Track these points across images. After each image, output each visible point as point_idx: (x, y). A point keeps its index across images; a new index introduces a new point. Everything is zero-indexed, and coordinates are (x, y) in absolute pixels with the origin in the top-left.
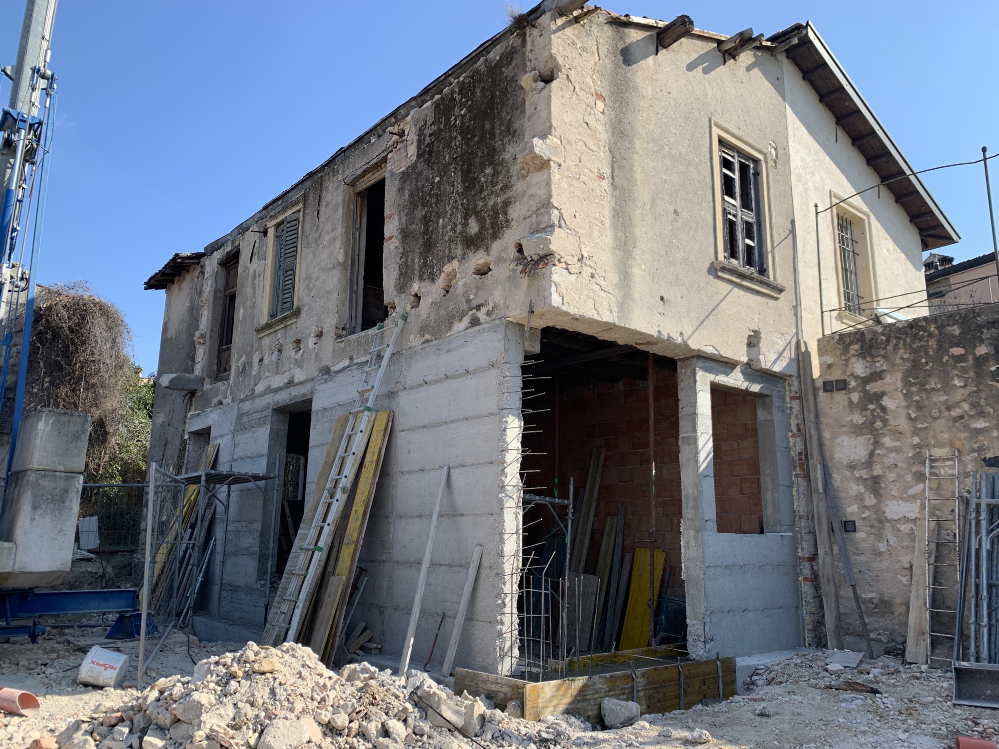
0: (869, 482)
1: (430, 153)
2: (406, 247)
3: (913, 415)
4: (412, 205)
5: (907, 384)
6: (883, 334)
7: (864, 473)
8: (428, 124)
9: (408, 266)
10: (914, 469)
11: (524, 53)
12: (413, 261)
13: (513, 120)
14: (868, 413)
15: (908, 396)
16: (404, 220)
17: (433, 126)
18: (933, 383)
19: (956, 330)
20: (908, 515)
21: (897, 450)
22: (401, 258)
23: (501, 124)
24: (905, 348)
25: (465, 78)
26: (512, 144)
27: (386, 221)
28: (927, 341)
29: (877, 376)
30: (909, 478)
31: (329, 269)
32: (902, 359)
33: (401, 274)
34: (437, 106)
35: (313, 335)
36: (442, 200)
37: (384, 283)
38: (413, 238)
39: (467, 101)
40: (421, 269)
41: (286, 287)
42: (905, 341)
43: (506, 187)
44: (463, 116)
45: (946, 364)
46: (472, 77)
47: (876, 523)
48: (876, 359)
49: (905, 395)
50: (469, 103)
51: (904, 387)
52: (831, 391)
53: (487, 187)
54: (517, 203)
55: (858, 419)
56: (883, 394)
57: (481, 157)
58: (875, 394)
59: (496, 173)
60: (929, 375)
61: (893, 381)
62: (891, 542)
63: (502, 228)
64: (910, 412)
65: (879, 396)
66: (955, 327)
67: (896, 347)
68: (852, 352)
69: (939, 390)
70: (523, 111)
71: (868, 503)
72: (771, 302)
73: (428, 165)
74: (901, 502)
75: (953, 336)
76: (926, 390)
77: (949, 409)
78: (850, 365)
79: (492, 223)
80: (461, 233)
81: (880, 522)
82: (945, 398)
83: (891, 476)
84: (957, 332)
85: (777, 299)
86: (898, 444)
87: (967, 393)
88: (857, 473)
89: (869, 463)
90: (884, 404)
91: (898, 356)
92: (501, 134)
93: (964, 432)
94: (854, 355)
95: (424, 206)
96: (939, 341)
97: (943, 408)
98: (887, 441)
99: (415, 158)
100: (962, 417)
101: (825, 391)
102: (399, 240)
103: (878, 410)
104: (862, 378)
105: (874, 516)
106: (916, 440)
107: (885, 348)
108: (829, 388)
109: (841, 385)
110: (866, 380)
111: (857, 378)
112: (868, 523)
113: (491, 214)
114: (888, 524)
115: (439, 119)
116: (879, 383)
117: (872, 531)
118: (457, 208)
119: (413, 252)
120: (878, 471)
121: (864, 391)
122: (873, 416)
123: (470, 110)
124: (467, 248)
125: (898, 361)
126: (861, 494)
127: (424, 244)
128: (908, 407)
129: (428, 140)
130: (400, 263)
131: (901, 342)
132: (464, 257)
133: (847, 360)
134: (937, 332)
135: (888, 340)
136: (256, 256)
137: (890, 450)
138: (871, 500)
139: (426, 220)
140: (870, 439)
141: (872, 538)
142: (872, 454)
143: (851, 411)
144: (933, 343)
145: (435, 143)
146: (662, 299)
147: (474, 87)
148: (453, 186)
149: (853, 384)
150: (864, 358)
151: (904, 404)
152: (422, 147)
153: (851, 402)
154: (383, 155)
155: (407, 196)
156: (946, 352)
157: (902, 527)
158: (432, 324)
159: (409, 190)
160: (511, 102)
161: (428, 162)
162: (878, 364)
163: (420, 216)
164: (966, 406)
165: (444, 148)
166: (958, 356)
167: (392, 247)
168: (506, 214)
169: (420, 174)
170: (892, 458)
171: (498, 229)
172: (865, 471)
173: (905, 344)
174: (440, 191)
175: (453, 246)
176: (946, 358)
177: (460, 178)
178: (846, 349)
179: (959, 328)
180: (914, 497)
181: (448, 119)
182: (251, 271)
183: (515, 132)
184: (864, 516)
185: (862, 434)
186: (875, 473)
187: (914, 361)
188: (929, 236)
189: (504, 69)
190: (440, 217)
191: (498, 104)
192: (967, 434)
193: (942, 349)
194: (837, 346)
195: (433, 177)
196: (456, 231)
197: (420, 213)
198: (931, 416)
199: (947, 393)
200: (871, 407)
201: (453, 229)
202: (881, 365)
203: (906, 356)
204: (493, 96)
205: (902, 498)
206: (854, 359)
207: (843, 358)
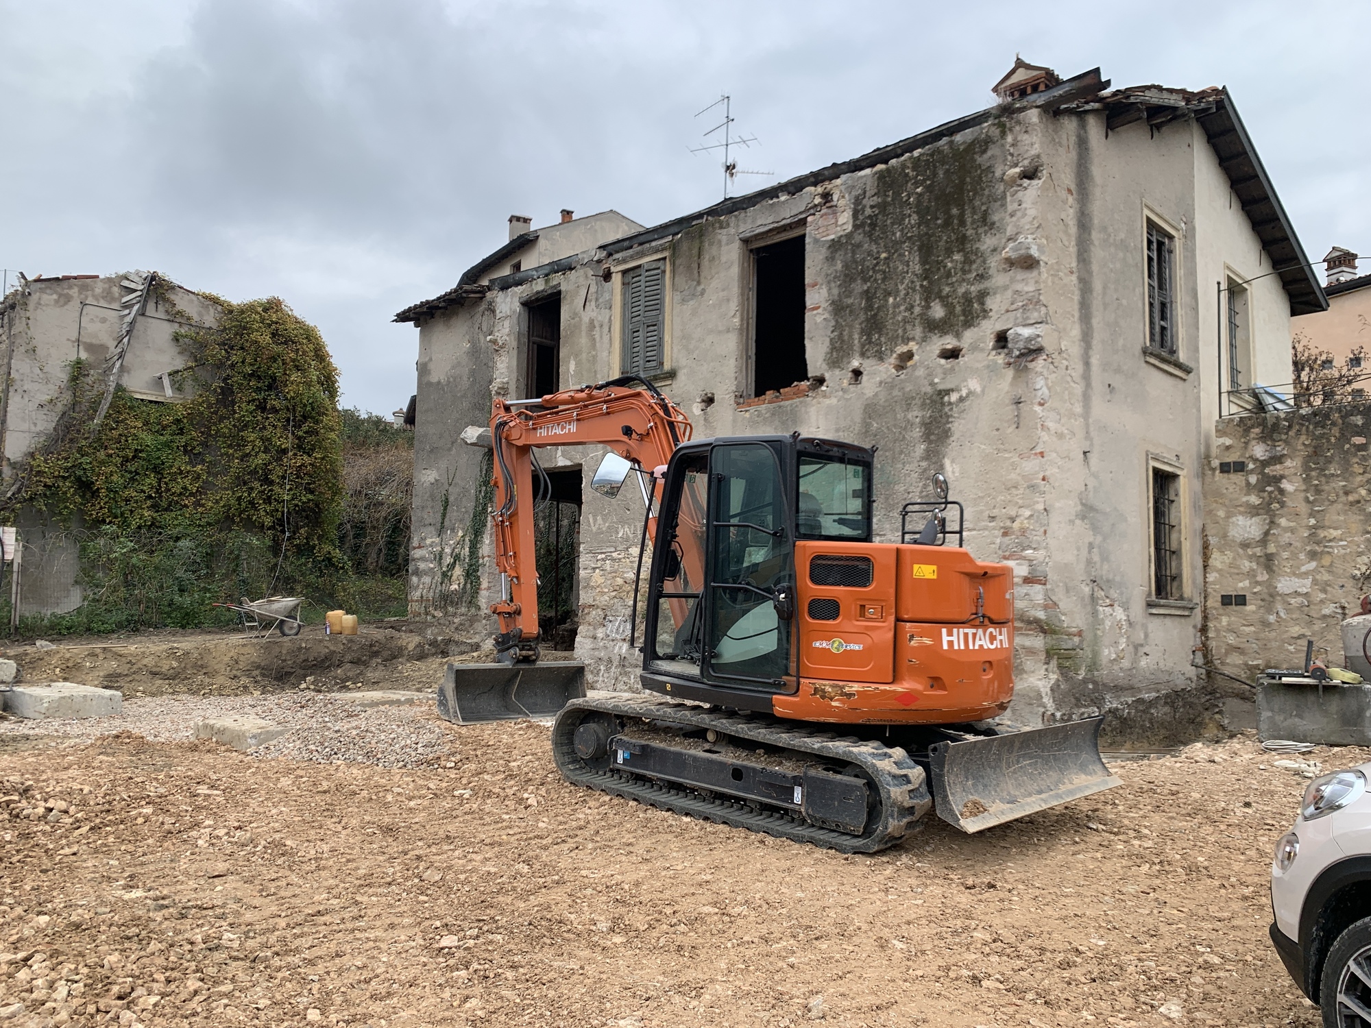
0: (1262, 560)
1: (873, 225)
2: (840, 320)
3: (1311, 498)
4: (848, 278)
5: (1307, 469)
6: (1285, 419)
7: (1258, 551)
8: (868, 194)
9: (843, 341)
10: (1308, 548)
11: (1003, 145)
12: (851, 336)
13: (990, 211)
14: (1266, 494)
15: (1307, 480)
16: (835, 291)
17: (875, 198)
18: (1333, 469)
19: (1359, 420)
20: (1299, 590)
21: (1292, 530)
22: (833, 332)
23: (974, 213)
24: (1307, 435)
25: (921, 155)
26: (989, 235)
27: (808, 290)
28: (1330, 429)
29: (1277, 459)
30: (1302, 556)
31: (720, 332)
32: (1304, 444)
33: (833, 348)
34: (881, 176)
35: (699, 400)
36: (892, 278)
37: (808, 355)
38: (851, 312)
39: (924, 180)
40: (863, 346)
41: (649, 344)
42: (1308, 427)
43: (981, 277)
44: (920, 195)
45: (1347, 452)
46: (932, 155)
47: (1267, 598)
48: (1277, 444)
49: (1304, 480)
50: (928, 182)
51: (1305, 471)
52: (1228, 472)
53: (956, 274)
54: (998, 296)
55: (1254, 499)
56: (1282, 477)
57: (947, 242)
58: (1274, 477)
59: (967, 261)
60: (1329, 461)
61: (1292, 465)
62: (1282, 614)
63: (978, 317)
64: (1309, 495)
65: (1278, 479)
66: (1359, 417)
67: (1299, 433)
68: (1252, 435)
69: (1338, 476)
70: (1003, 205)
71: (1259, 578)
72: (1181, 382)
73: (871, 239)
74: (1293, 578)
75: (1357, 426)
76: (1325, 475)
77: (1346, 493)
78: (1250, 447)
79: (964, 311)
80: (921, 315)
81: (1271, 595)
82: (1344, 483)
83: (1285, 555)
84: (1360, 423)
85: (1185, 380)
86: (1292, 524)
87: (1365, 480)
88: (1250, 552)
89: (1264, 542)
90: (1282, 486)
91: (1300, 441)
92: (973, 222)
93: (1360, 515)
94: (1254, 439)
95: (865, 280)
96: (1341, 429)
97: (1341, 493)
98: (1283, 522)
99: (849, 228)
100: (1358, 502)
101: (1222, 471)
102: (829, 312)
103: (1276, 493)
104: (1262, 462)
105: (1266, 591)
106: (1312, 521)
107: (1287, 433)
108: (1226, 469)
109: (1239, 467)
110: (1264, 464)
111: (1255, 460)
112: (1259, 597)
113: (962, 301)
114: (1279, 598)
115: (885, 191)
116: (1278, 467)
117: (1263, 604)
118: (914, 290)
119: (851, 327)
120: (1272, 548)
121: (1262, 473)
122: (1270, 497)
123: (929, 189)
124: (930, 331)
125: (1300, 447)
126: (1253, 570)
127: (867, 320)
128: (1306, 491)
129: (868, 211)
130: (832, 336)
131: (1304, 428)
132: (924, 339)
133: (1246, 443)
134: (1340, 421)
135: (1290, 427)
136: (593, 303)
137: (1286, 530)
138: (1263, 576)
139: (868, 296)
140: (1265, 520)
141: (1262, 611)
142: (1267, 533)
143: (1248, 494)
144: (1336, 431)
145: (880, 217)
146: (1109, 385)
147: (935, 167)
148: (908, 266)
149: (1251, 466)
150: (1264, 442)
151: (1304, 487)
152: (861, 217)
153: (1248, 484)
154: (803, 216)
155: (839, 266)
156: (1348, 441)
157: (1293, 601)
158: (881, 402)
159: (842, 261)
160: (986, 192)
161: (870, 235)
162: (1278, 449)
163: (860, 290)
164: (1363, 492)
165: (893, 224)
166: (1359, 445)
167: (819, 319)
168: (983, 304)
169: (859, 245)
170: (1286, 537)
171: (972, 318)
172: (1259, 549)
173: (1307, 431)
174: (889, 268)
175: (909, 327)
176: (1347, 446)
177: (917, 258)
178: (1247, 431)
179: (1362, 419)
180: (1306, 574)
181: (897, 194)
182: (586, 320)
183: (993, 223)
184: (1255, 590)
185: (1258, 514)
186: (1269, 551)
187: (1315, 447)
188: (1301, 303)
189: (976, 156)
190: (889, 294)
191: (969, 191)
192: (1362, 518)
193: (1344, 438)
194: (1238, 428)
195: (878, 252)
196: (912, 313)
197: (859, 287)
198: (1329, 500)
199: (1345, 479)
200: (1269, 489)
201: (910, 308)
202: (1281, 449)
203: (1306, 443)
204: (963, 182)
205: (1294, 574)
206: (1254, 442)
207: (1243, 440)
